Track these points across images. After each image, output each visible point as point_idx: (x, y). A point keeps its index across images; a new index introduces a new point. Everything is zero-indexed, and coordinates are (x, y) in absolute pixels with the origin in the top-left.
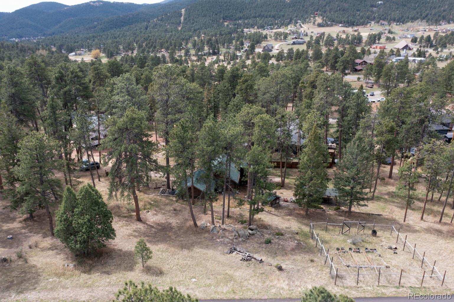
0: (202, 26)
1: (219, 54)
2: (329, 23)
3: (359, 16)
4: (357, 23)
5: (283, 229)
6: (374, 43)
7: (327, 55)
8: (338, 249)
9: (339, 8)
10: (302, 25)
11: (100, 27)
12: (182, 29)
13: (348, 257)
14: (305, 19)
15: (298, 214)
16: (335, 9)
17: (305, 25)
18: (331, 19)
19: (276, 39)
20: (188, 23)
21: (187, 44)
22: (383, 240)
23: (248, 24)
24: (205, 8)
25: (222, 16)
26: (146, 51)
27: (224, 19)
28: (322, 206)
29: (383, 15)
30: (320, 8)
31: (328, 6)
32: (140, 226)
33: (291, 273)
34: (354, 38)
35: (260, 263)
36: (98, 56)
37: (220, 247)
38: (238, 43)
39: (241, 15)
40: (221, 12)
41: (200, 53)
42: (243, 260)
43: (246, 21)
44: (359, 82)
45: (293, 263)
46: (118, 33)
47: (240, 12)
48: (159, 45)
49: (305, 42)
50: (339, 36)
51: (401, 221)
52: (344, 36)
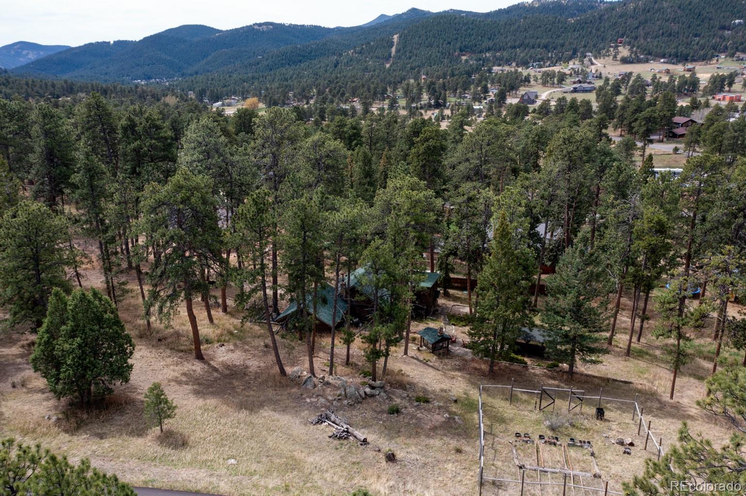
0: (424, 61)
1: (445, 106)
2: (642, 56)
3: (697, 44)
4: (693, 56)
5: (434, 392)
6: (721, 90)
7: (623, 108)
8: (518, 435)
9: (661, 31)
10: (594, 61)
11: (266, 63)
12: (391, 66)
13: (530, 451)
14: (600, 50)
15: (476, 369)
16: (655, 33)
17: (599, 60)
18: (645, 50)
19: (544, 84)
20: (403, 57)
21: (394, 90)
22: (614, 427)
23: (501, 59)
24: (432, 33)
25: (458, 45)
26: (328, 100)
27: (461, 50)
28: (526, 359)
29: (742, 44)
30: (628, 32)
31: (641, 28)
32: (198, 367)
33: (407, 467)
34: (684, 82)
35: (361, 445)
36: (255, 107)
37: (307, 412)
38: (479, 88)
39: (491, 44)
40: (456, 39)
41: (414, 105)
42: (333, 437)
43: (498, 54)
44: (675, 156)
45: (422, 450)
46: (291, 73)
47: (490, 39)
48: (350, 91)
49: (595, 89)
50: (656, 78)
51: (666, 397)
52: (665, 79)
